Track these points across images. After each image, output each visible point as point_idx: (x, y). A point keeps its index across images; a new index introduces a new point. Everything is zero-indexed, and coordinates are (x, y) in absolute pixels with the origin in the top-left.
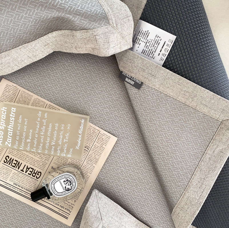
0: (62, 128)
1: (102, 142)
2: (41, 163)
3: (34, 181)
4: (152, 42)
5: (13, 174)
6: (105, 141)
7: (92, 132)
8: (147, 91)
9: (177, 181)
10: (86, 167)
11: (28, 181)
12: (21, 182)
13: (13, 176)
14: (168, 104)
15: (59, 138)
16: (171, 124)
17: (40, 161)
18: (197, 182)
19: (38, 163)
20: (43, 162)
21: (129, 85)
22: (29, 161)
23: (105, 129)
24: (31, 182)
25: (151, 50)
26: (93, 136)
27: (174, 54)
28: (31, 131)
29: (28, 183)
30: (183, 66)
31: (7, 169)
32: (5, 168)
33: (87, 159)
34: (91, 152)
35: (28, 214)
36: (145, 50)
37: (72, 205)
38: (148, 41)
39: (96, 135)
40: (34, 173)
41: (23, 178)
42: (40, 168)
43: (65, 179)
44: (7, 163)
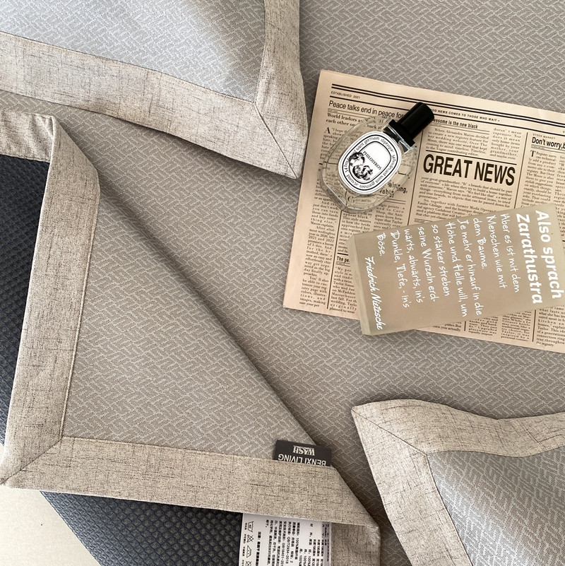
0: (419, 294)
1: (316, 284)
2: (433, 192)
3: (434, 147)
4: (285, 557)
5: (485, 147)
6: (309, 291)
7: (345, 301)
8: (256, 442)
9: (119, 262)
10: (332, 217)
11: (448, 141)
12: (463, 136)
13: (485, 144)
14: (199, 432)
15: (417, 268)
16: (177, 388)
17: (437, 197)
18: (70, 276)
19: (440, 190)
20: (429, 195)
21: (302, 442)
22: (460, 189)
23: (318, 316)
24: (440, 142)
25: (280, 538)
26: (339, 291)
27: (227, 549)
28: (484, 265)
29: (447, 137)
30: (199, 531)
31: (502, 155)
32: (508, 156)
33: (333, 236)
34: (330, 254)
35: (422, 67)
36: (293, 533)
37: (331, 119)
38: (294, 556)
39: (334, 296)
40: (440, 165)
41: (462, 147)
42: (432, 181)
43: (371, 177)
44: (506, 167)
